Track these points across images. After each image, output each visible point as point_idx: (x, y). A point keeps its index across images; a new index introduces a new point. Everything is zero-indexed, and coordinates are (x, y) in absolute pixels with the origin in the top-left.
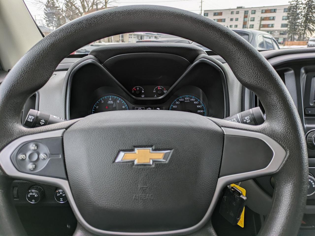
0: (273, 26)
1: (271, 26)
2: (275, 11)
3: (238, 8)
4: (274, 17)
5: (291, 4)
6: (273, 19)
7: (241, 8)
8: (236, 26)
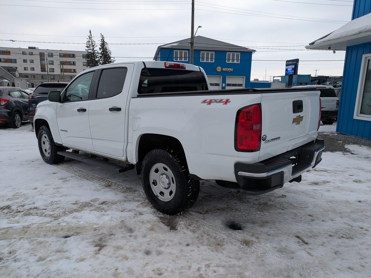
0: (75, 71)
1: (73, 71)
2: (73, 56)
3: (30, 48)
4: (75, 62)
5: (88, 52)
6: (74, 64)
7: (34, 48)
8: (33, 69)
